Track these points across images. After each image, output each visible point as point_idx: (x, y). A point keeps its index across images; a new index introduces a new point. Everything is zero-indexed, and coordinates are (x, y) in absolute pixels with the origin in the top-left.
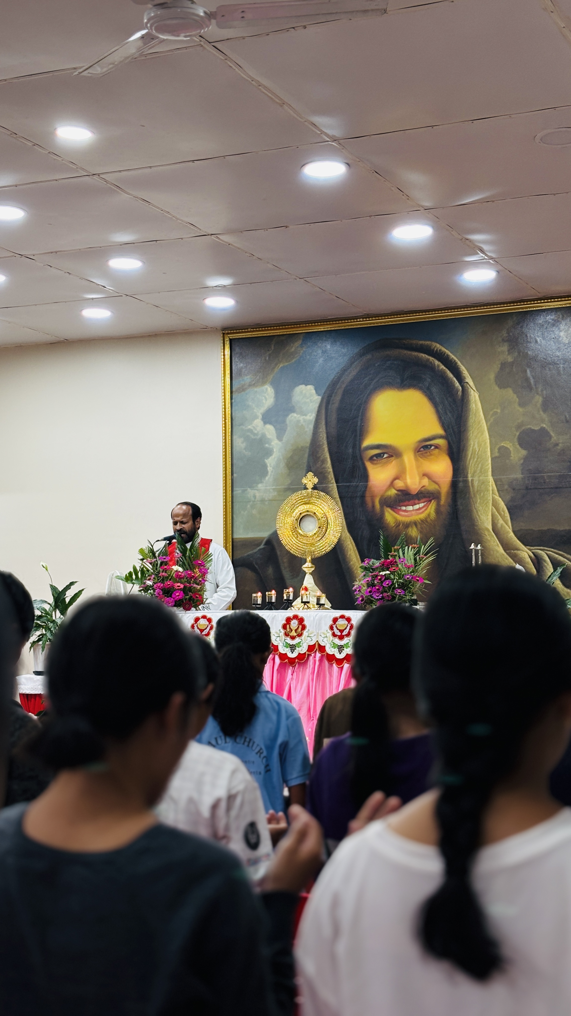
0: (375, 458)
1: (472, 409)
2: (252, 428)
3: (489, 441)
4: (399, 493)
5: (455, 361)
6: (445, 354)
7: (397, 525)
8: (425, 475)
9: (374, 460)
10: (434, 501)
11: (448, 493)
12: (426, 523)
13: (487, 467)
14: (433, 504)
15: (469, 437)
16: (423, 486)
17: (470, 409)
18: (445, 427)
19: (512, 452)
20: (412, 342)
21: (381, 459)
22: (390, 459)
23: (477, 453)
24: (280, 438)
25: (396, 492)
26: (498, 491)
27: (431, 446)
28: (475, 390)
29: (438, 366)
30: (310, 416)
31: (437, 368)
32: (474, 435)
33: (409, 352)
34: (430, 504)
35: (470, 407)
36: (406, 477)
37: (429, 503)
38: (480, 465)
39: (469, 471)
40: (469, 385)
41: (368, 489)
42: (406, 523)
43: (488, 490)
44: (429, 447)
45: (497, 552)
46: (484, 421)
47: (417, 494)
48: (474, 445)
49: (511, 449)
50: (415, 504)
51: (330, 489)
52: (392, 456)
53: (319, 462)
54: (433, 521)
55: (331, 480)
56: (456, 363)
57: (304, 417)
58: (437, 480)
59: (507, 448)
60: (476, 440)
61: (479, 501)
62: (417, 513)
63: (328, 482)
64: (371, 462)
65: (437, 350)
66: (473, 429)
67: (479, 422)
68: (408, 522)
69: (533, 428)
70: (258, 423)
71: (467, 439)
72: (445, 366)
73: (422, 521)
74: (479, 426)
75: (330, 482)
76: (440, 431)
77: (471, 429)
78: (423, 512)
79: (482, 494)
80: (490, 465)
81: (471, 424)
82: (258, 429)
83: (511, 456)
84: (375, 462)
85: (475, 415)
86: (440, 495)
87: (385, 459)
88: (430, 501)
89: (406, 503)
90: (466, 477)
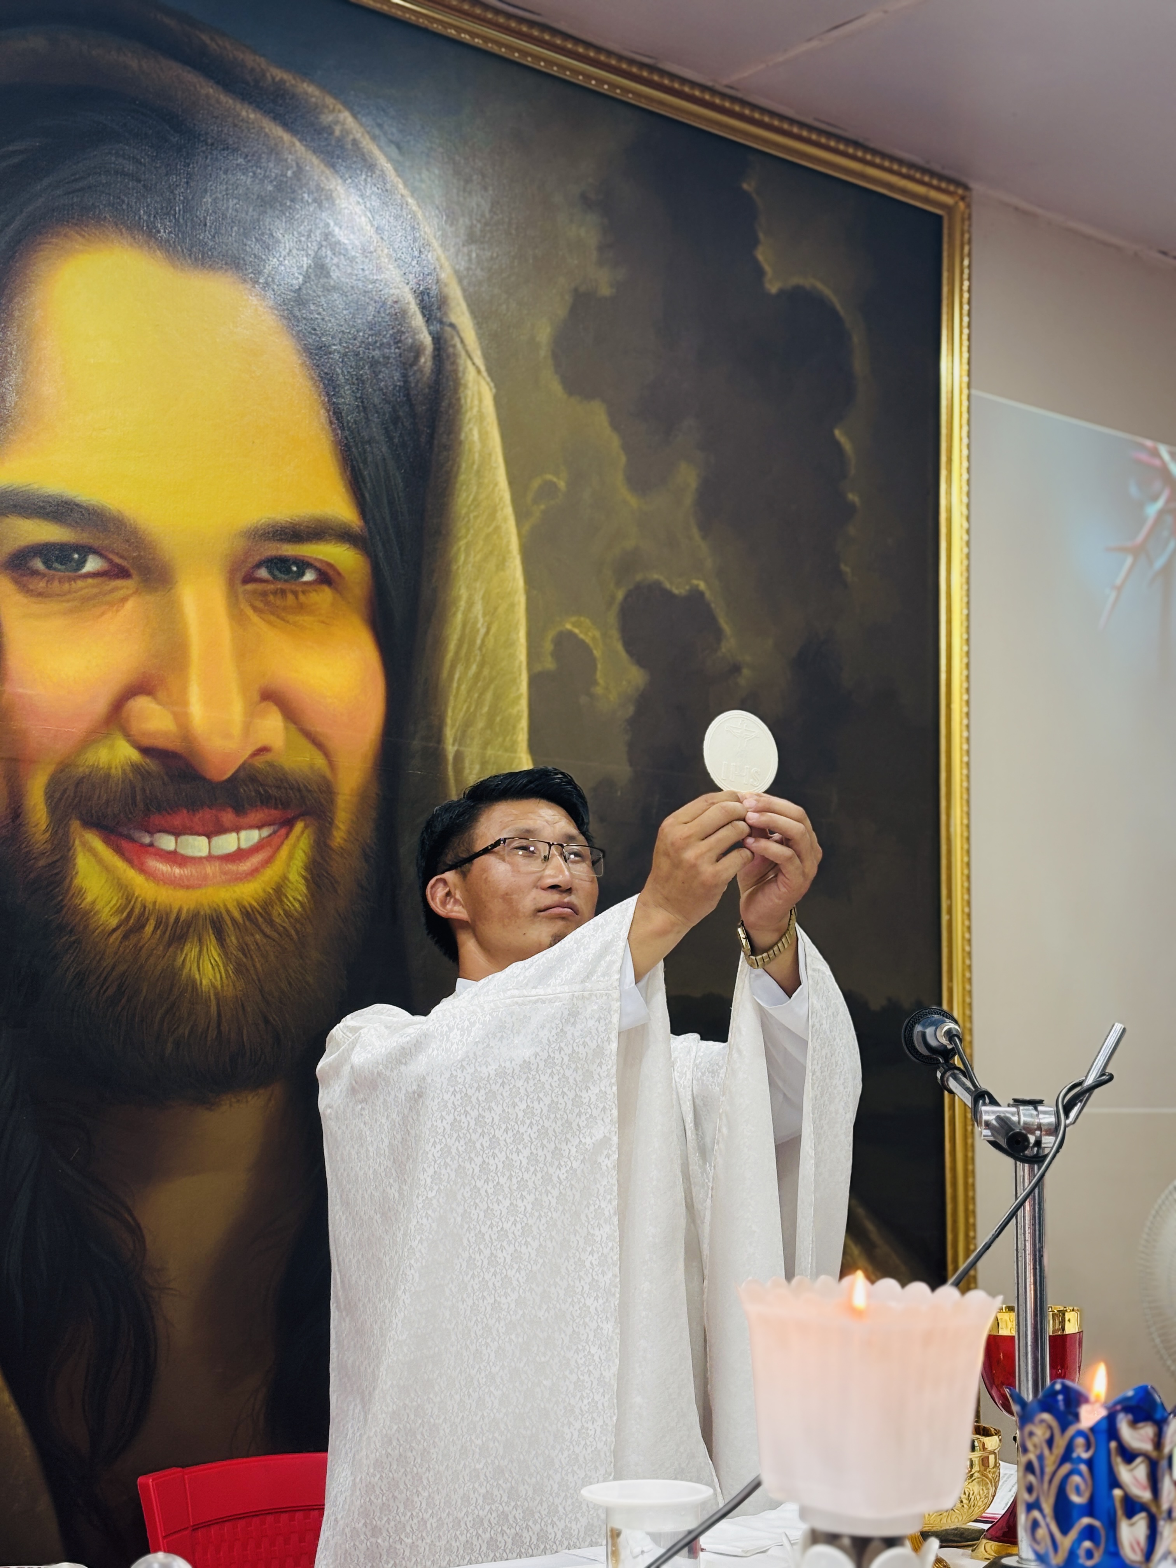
0: (38, 564)
1: (467, 447)
3: (521, 600)
4: (152, 765)
7: (132, 921)
8: (271, 697)
9: (35, 573)
10: (306, 827)
11: (363, 796)
12: (264, 926)
13: (514, 711)
14: (298, 839)
15: (454, 567)
16: (263, 750)
17: (461, 443)
18: (363, 496)
19: (599, 666)
21: (70, 573)
22: (111, 584)
23: (479, 642)
25: (134, 755)
27: (304, 565)
28: (483, 368)
32: (471, 559)
34: (287, 835)
35: (463, 436)
36: (184, 689)
37: (283, 831)
38: (489, 696)
39: (450, 713)
40: (462, 341)
42: (172, 918)
44: (295, 569)
46: (509, 511)
47: (233, 779)
48: (470, 604)
49: (597, 653)
50: (220, 830)
52: (122, 573)
54: (296, 919)
58: (319, 728)
59: (582, 644)
60: (478, 585)
62: (225, 873)
64: (16, 582)
66: (469, 536)
67: (492, 516)
68: (183, 916)
69: (668, 585)
71: (447, 574)
73: (248, 913)
74: (491, 529)
76: (344, 510)
77: (463, 531)
78: (254, 872)
80: (524, 705)
81: (464, 511)
83: (595, 683)
84: (42, 584)
85: (478, 471)
86: (332, 801)
87: (90, 581)
88: (288, 824)
89: (179, 819)
90: (436, 736)
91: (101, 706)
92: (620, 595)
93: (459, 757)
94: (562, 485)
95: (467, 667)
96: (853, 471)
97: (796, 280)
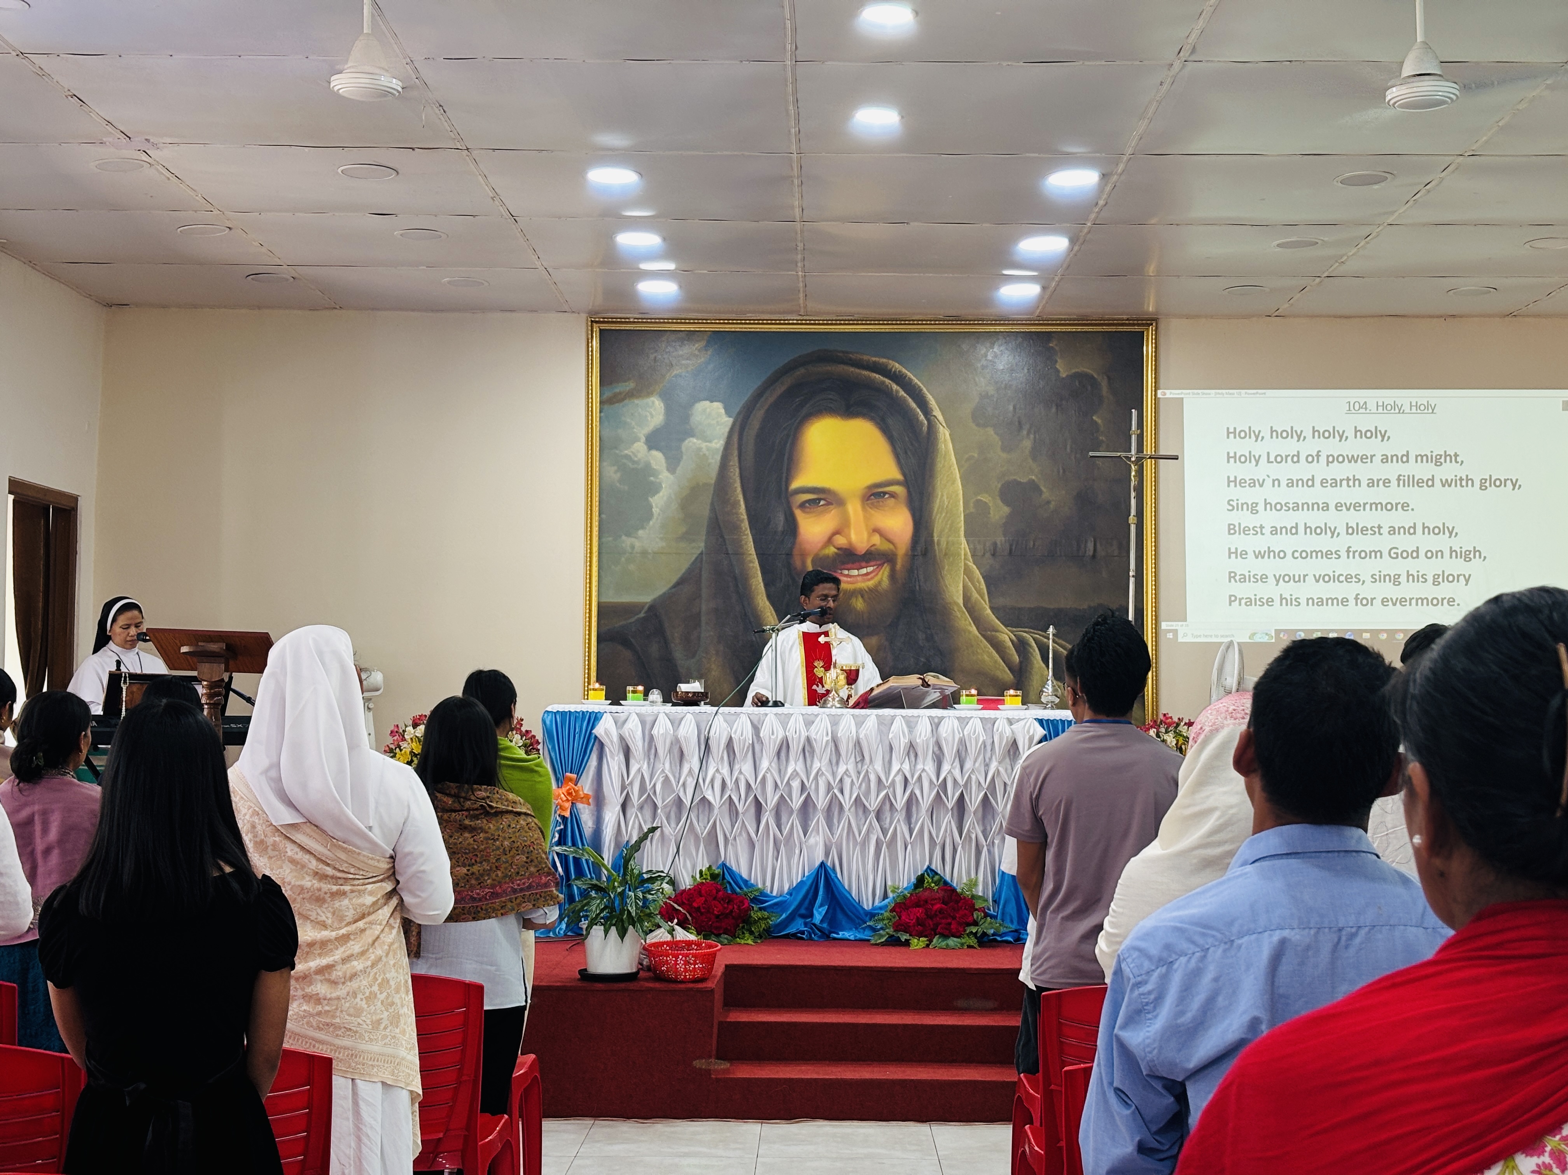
0: (807, 505)
1: (940, 452)
2: (630, 454)
3: (961, 492)
4: (840, 552)
5: (919, 387)
6: (906, 376)
8: (876, 530)
9: (807, 507)
10: (888, 565)
11: (906, 555)
12: (875, 592)
14: (886, 568)
16: (874, 545)
17: (938, 450)
18: (904, 471)
19: (992, 508)
20: (861, 357)
21: (816, 506)
22: (827, 507)
23: (945, 506)
24: (672, 469)
25: (836, 550)
26: (973, 556)
27: (885, 493)
28: (945, 426)
29: (897, 391)
30: (716, 443)
31: (894, 393)
32: (942, 483)
33: (858, 371)
35: (938, 448)
36: (849, 532)
37: (881, 567)
38: (949, 522)
39: (935, 528)
40: (938, 420)
41: (797, 545)
43: (959, 555)
44: (882, 495)
45: (970, 632)
46: (956, 466)
47: (865, 554)
48: (942, 496)
49: (991, 505)
50: (862, 568)
51: (743, 542)
52: (831, 504)
53: (729, 508)
54: (885, 589)
55: (745, 531)
56: (921, 390)
57: (707, 444)
58: (891, 538)
59: (985, 503)
60: (945, 490)
61: (946, 567)
62: (863, 579)
63: (741, 532)
64: (802, 510)
65: (895, 372)
67: (950, 469)
68: (851, 591)
69: (1019, 480)
70: (639, 449)
71: (934, 488)
72: (906, 392)
73: (871, 589)
74: (949, 474)
76: (899, 476)
77: (939, 475)
78: (872, 578)
79: (951, 559)
80: (963, 522)
81: (940, 469)
82: (640, 455)
83: (989, 513)
84: (808, 510)
85: (945, 458)
86: (896, 559)
87: (822, 507)
88: (882, 564)
89: (849, 566)
90: (931, 535)
91: (826, 539)
92: (999, 486)
93: (939, 541)
94: (976, 455)
95: (941, 514)
96: (1102, 429)
97: (1073, 371)
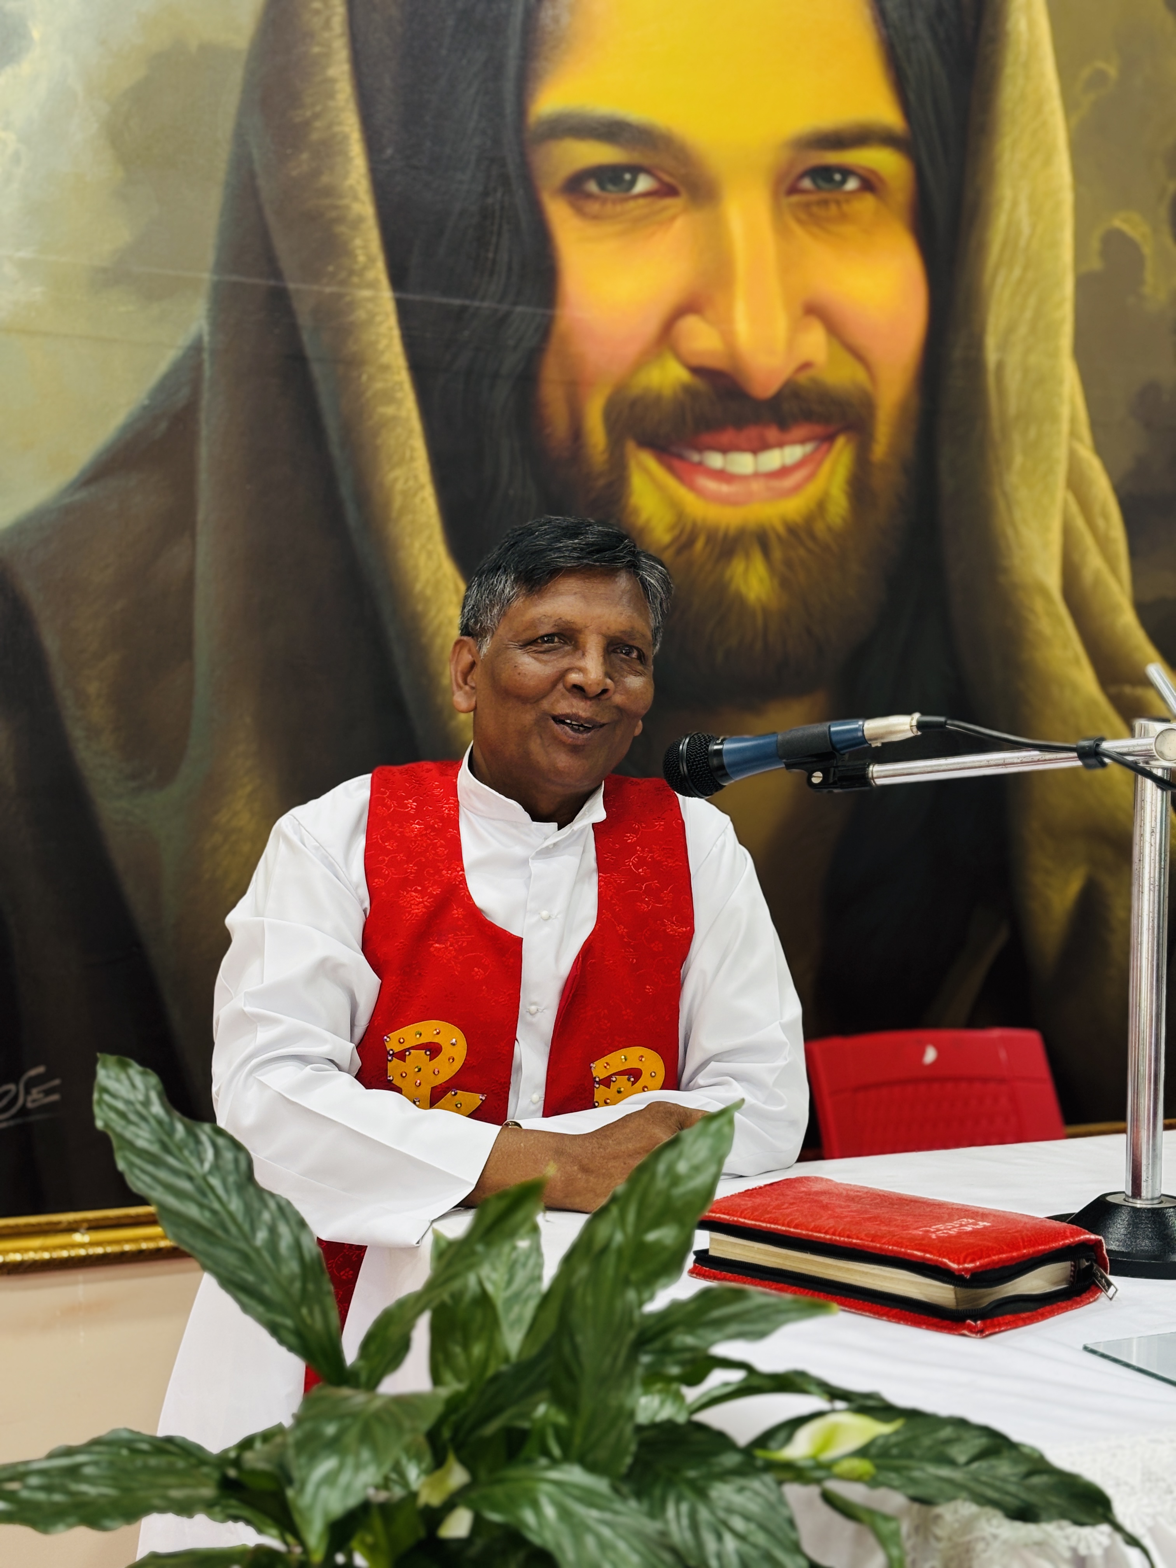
0: (592, 187)
3: (1068, 197)
4: (699, 384)
7: (684, 538)
8: (814, 311)
9: (589, 196)
10: (847, 441)
11: (904, 408)
12: (806, 540)
13: (1059, 313)
14: (840, 453)
15: (999, 166)
16: (806, 366)
17: (1007, 34)
18: (907, 96)
19: (1148, 264)
21: (622, 195)
22: (660, 203)
23: (1022, 242)
25: (684, 376)
26: (1095, 425)
27: (847, 172)
32: (1017, 157)
34: (828, 451)
36: (730, 307)
37: (825, 447)
38: (1032, 301)
39: (991, 318)
41: (554, 343)
42: (721, 534)
43: (1056, 417)
44: (838, 177)
45: (1075, 688)
47: (778, 397)
48: (1015, 204)
49: (1147, 250)
50: (767, 447)
51: (361, 314)
52: (671, 192)
53: (305, 156)
54: (837, 531)
55: (365, 268)
58: (860, 342)
60: (1023, 184)
61: (1018, 460)
62: (770, 489)
63: (351, 273)
64: (572, 206)
67: (1039, 110)
68: (731, 531)
73: (792, 530)
74: (1037, 124)
75: (361, 273)
76: (887, 112)
77: (1009, 127)
78: (797, 489)
79: (1032, 433)
80: (1069, 304)
81: (1010, 105)
84: (596, 208)
85: (1025, 63)
86: (872, 415)
87: (641, 201)
88: (829, 439)
89: (726, 437)
90: (977, 344)
91: (651, 327)
93: (1000, 366)
94: (1113, 72)
95: (1010, 269)
